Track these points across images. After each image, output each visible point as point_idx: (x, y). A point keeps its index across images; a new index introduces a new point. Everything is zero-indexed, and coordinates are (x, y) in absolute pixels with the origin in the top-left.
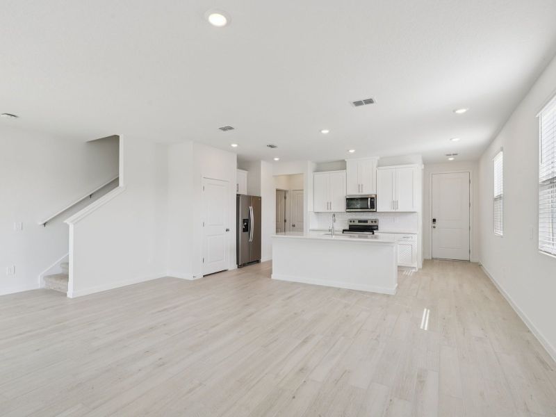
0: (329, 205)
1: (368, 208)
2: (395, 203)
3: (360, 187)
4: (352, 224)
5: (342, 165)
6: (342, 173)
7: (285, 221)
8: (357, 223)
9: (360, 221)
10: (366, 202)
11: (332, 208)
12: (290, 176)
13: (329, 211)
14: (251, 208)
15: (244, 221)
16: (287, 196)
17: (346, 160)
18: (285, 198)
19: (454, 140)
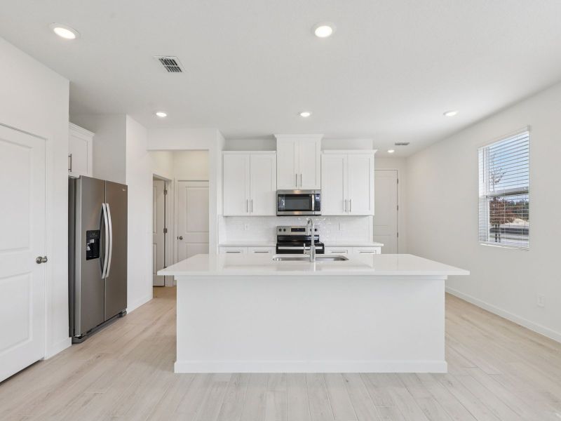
0: (249, 204)
1: (311, 210)
2: (346, 204)
3: (298, 178)
4: (283, 233)
5: (270, 142)
6: (269, 155)
7: (165, 231)
8: (289, 233)
9: (293, 230)
10: (308, 200)
11: (254, 209)
12: (175, 153)
13: (248, 214)
14: (106, 206)
15: (89, 234)
16: (168, 189)
17: (276, 136)
18: (165, 192)
19: (448, 115)
